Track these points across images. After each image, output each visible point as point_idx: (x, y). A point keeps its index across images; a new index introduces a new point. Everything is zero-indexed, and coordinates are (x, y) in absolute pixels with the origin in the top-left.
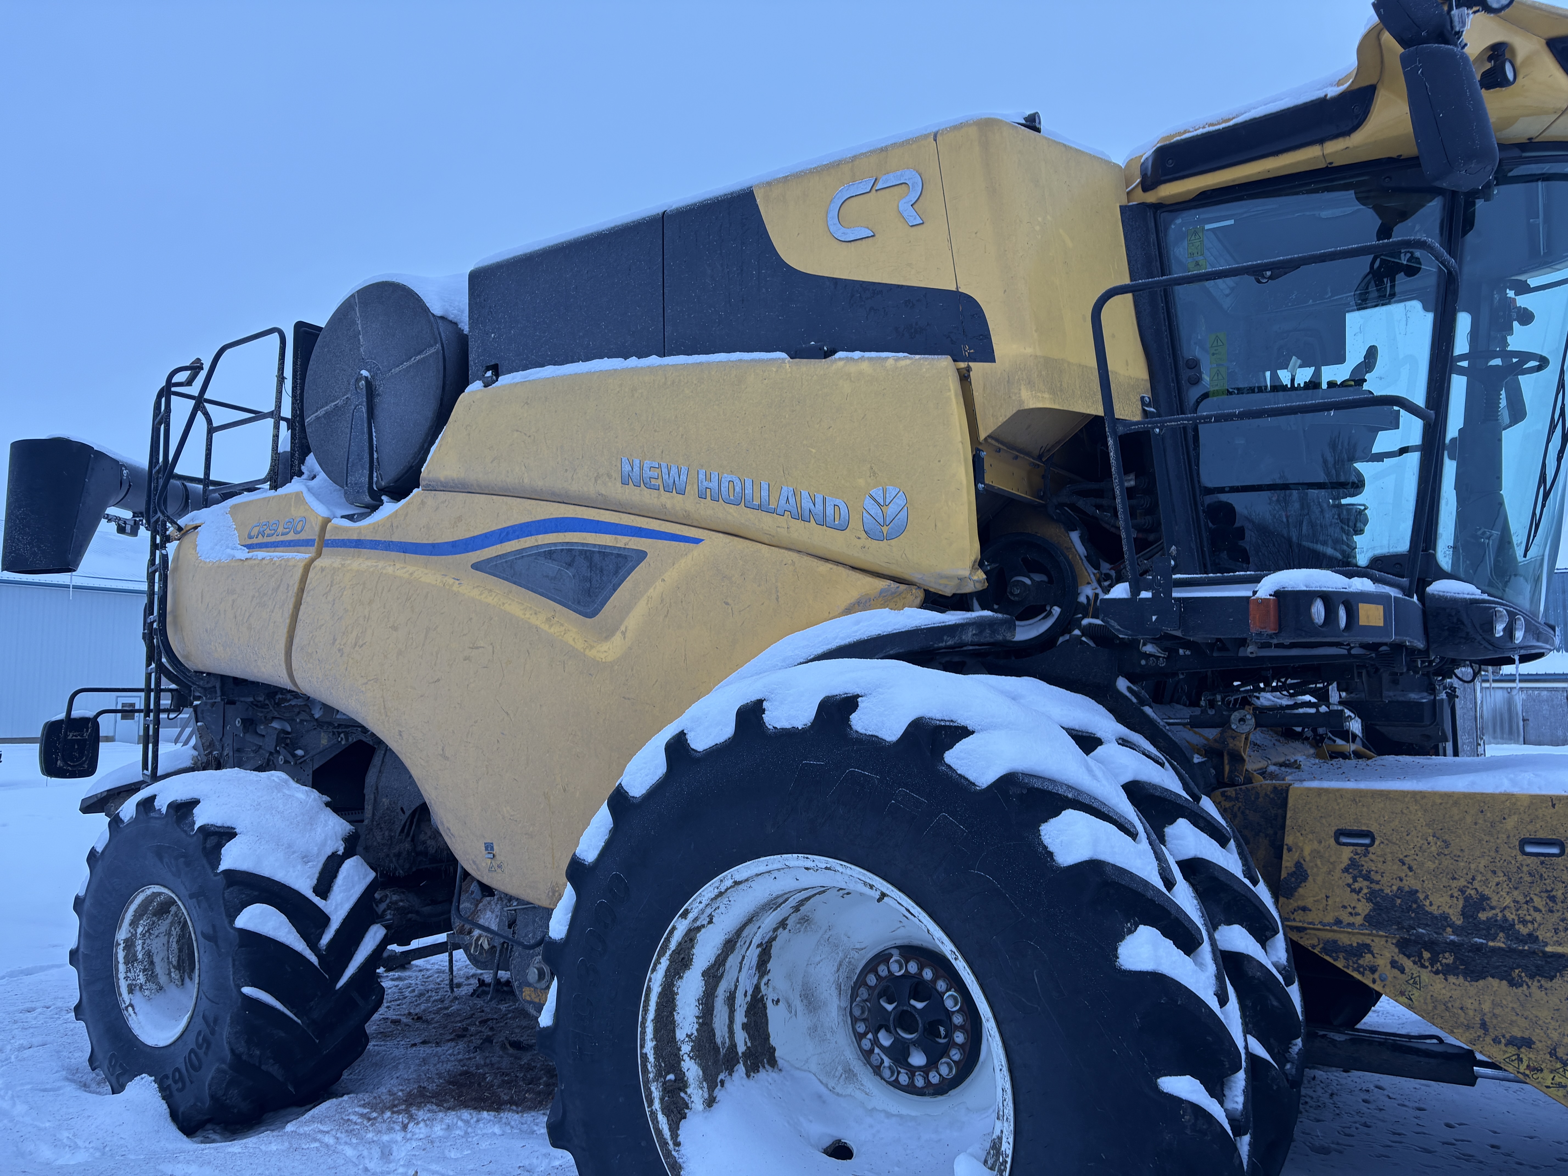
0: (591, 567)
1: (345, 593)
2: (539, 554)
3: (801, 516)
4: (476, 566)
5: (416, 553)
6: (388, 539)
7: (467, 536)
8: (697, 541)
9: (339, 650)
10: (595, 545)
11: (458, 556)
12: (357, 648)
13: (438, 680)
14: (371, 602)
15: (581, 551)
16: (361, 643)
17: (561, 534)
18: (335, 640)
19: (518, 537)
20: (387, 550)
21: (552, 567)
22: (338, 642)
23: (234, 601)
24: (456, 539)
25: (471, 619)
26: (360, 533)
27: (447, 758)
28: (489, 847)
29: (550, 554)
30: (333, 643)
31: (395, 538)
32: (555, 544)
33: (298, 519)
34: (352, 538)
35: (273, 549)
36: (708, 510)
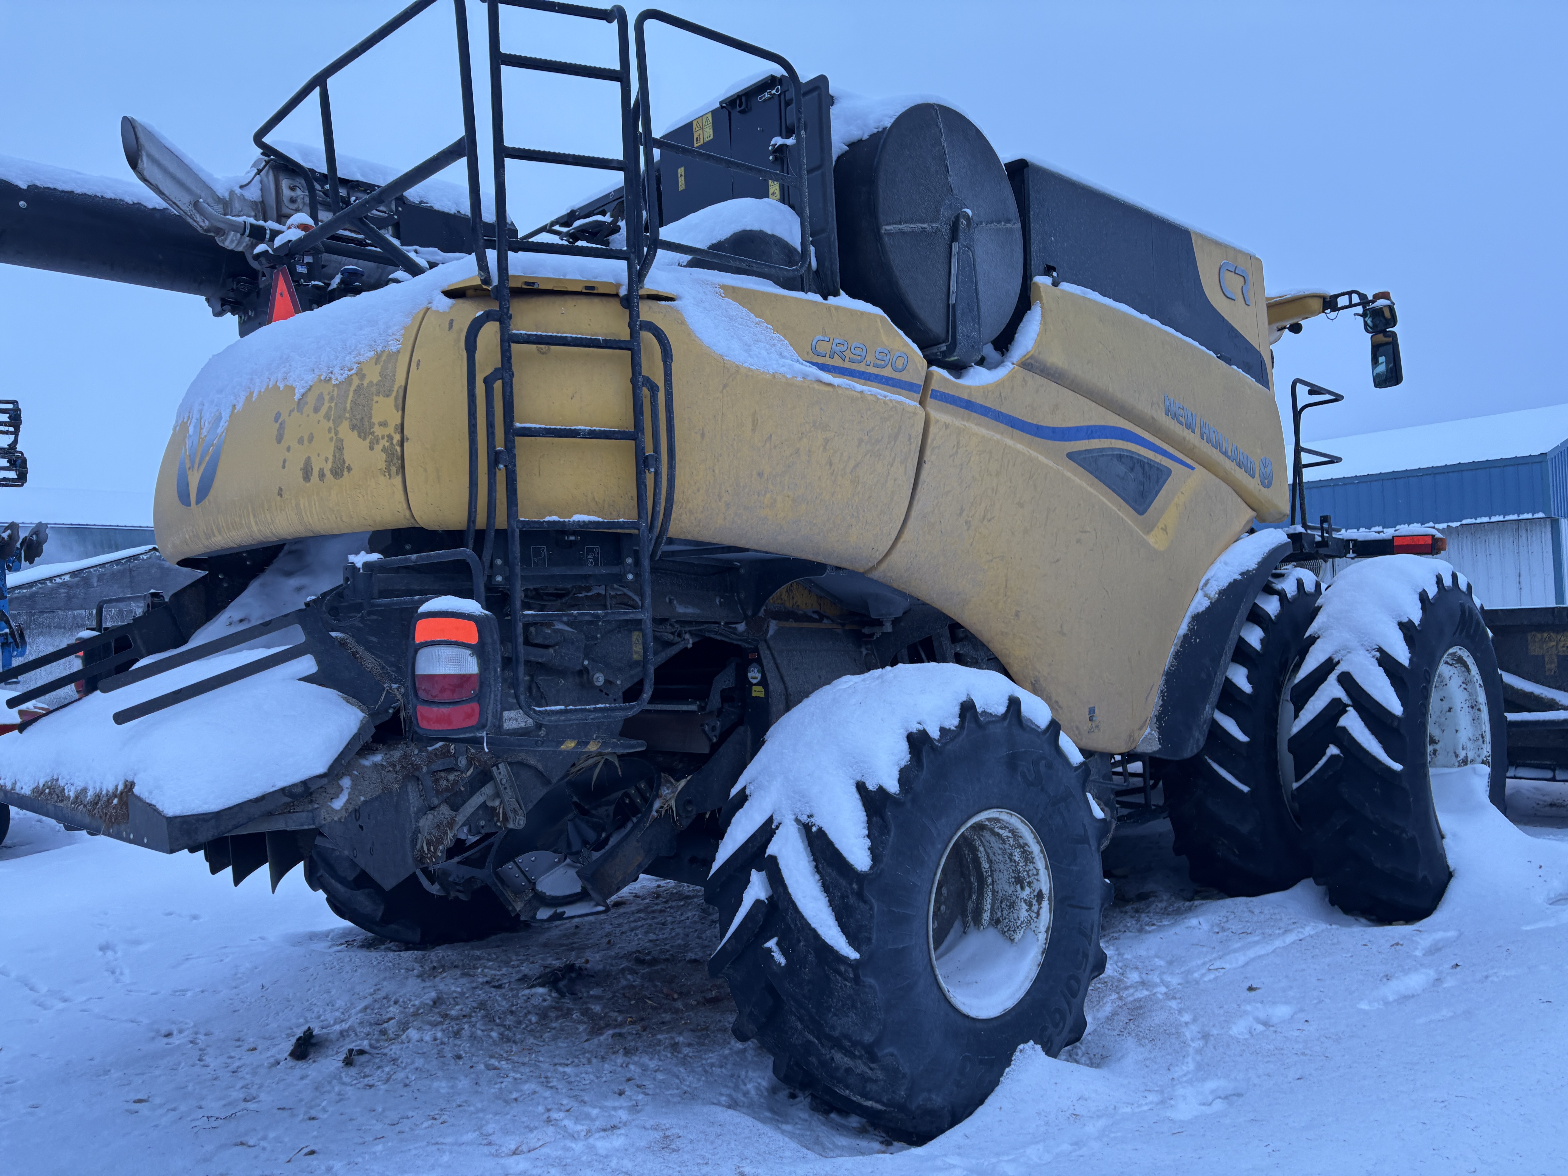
0: (1144, 473)
1: (972, 459)
2: (1113, 455)
3: (1240, 465)
4: (1071, 456)
5: (1022, 430)
6: (998, 409)
7: (1064, 425)
8: (1193, 468)
9: (966, 523)
10: (1145, 457)
11: (1057, 443)
12: (985, 522)
13: (1058, 560)
14: (998, 474)
15: (1138, 460)
16: (989, 516)
17: (1125, 443)
18: (962, 510)
19: (1099, 437)
20: (996, 420)
21: (1121, 469)
22: (965, 514)
23: (827, 441)
24: (1055, 426)
25: (1080, 505)
26: (970, 394)
27: (1064, 634)
28: (1092, 711)
29: (1120, 456)
30: (961, 514)
31: (1004, 410)
32: (1123, 450)
33: (897, 354)
34: (962, 396)
35: (863, 381)
36: (1205, 448)
